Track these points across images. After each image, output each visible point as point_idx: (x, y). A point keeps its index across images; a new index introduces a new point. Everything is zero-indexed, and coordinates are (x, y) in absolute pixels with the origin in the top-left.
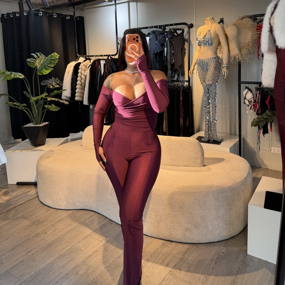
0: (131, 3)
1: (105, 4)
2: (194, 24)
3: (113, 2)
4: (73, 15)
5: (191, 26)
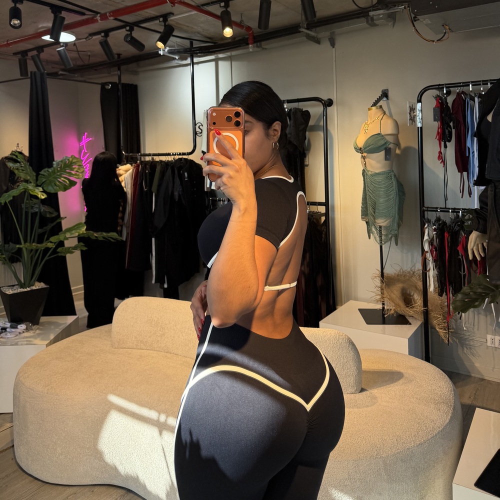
0: (221, 63)
1: (174, 63)
2: (335, 100)
3: (189, 61)
4: (117, 81)
5: (329, 103)
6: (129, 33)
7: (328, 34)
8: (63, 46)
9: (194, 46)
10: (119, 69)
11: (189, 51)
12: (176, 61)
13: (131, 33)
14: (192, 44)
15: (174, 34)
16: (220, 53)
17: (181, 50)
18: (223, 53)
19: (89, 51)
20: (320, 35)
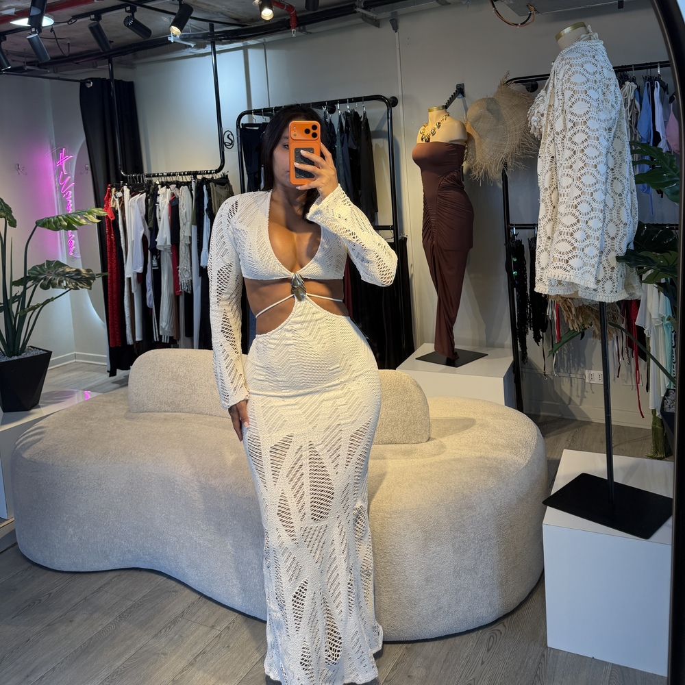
0: (250, 51)
1: (187, 52)
2: (399, 99)
3: (209, 49)
4: (108, 77)
5: (394, 102)
6: (131, 14)
7: (388, 14)
8: (35, 32)
9: (215, 30)
10: (110, 62)
11: (209, 37)
12: (190, 50)
13: (133, 15)
14: (212, 27)
15: (192, 15)
16: (251, 39)
17: (198, 36)
18: (255, 39)
19: (68, 38)
20: (380, 16)
